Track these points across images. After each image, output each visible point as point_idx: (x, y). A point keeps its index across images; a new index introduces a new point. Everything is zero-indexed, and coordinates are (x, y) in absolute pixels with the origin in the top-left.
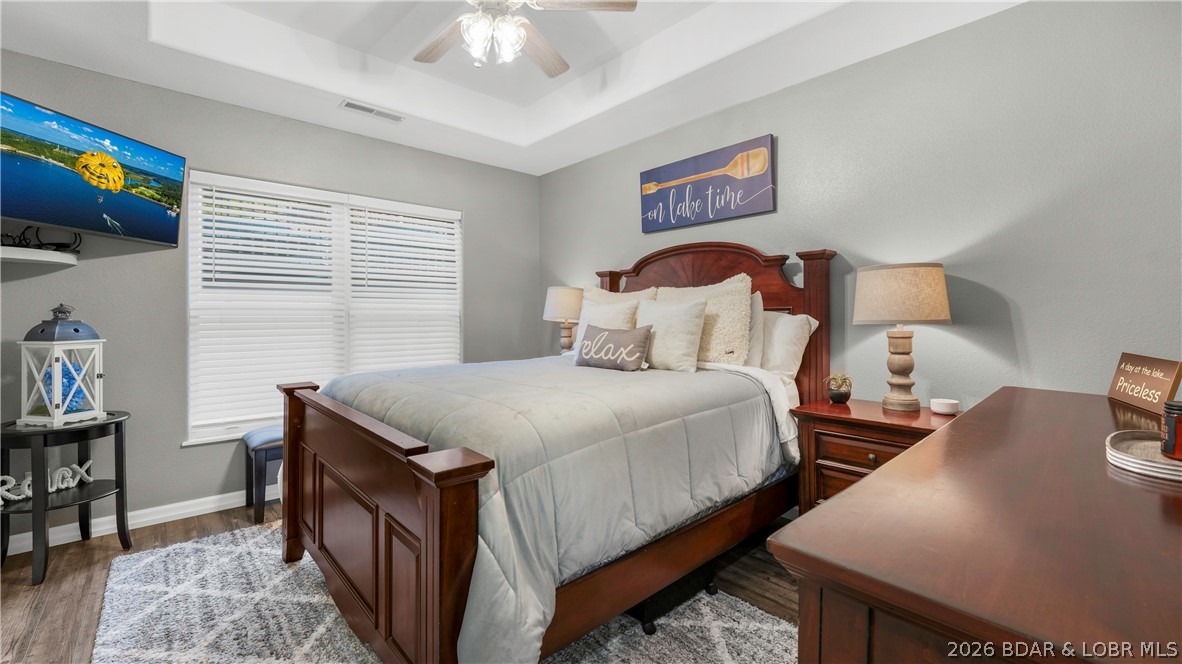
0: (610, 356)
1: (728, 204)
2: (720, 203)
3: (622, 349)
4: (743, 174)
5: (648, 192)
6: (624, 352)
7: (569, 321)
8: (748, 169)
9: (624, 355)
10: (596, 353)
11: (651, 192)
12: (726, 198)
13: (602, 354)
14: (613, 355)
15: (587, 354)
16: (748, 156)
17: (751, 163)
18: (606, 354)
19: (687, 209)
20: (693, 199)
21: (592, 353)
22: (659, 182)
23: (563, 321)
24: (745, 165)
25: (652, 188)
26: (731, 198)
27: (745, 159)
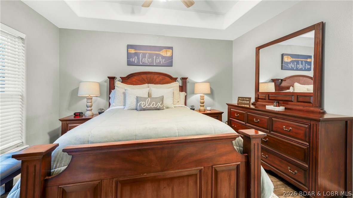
0: (154, 106)
1: (160, 62)
2: (158, 61)
3: (159, 103)
4: (165, 55)
5: (131, 52)
6: (160, 104)
7: (91, 96)
8: (167, 54)
9: (159, 105)
10: (148, 106)
11: (132, 52)
12: (160, 60)
13: (151, 105)
14: (155, 106)
15: (144, 106)
16: (167, 51)
17: (167, 52)
18: (153, 105)
19: (146, 60)
20: (149, 58)
21: (147, 105)
22: (136, 50)
23: (88, 96)
24: (166, 53)
25: (132, 51)
26: (161, 60)
27: (166, 51)
